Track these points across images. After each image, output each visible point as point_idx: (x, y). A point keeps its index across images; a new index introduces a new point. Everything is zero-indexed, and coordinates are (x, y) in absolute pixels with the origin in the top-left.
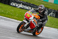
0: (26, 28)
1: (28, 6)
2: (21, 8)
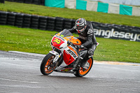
0: (58, 66)
1: (126, 32)
2: (112, 38)
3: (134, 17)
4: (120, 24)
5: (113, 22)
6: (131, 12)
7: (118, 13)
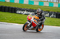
0: (30, 27)
3: (35, 5)
4: (29, 8)
5: (26, 8)
6: (33, 3)
7: (28, 4)
